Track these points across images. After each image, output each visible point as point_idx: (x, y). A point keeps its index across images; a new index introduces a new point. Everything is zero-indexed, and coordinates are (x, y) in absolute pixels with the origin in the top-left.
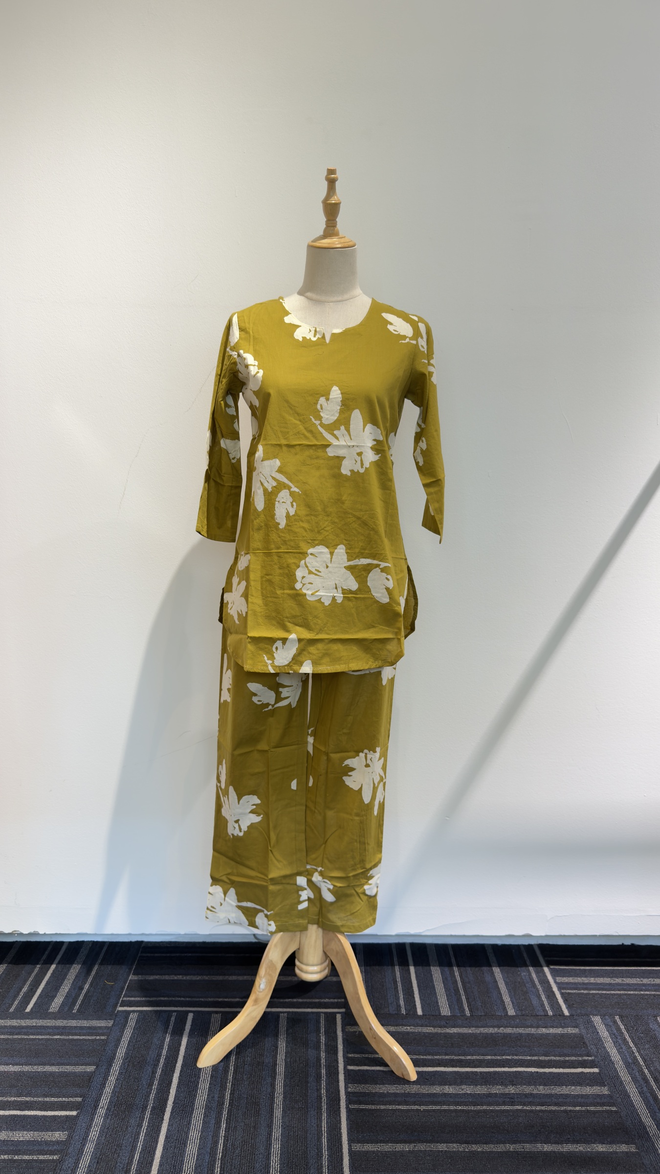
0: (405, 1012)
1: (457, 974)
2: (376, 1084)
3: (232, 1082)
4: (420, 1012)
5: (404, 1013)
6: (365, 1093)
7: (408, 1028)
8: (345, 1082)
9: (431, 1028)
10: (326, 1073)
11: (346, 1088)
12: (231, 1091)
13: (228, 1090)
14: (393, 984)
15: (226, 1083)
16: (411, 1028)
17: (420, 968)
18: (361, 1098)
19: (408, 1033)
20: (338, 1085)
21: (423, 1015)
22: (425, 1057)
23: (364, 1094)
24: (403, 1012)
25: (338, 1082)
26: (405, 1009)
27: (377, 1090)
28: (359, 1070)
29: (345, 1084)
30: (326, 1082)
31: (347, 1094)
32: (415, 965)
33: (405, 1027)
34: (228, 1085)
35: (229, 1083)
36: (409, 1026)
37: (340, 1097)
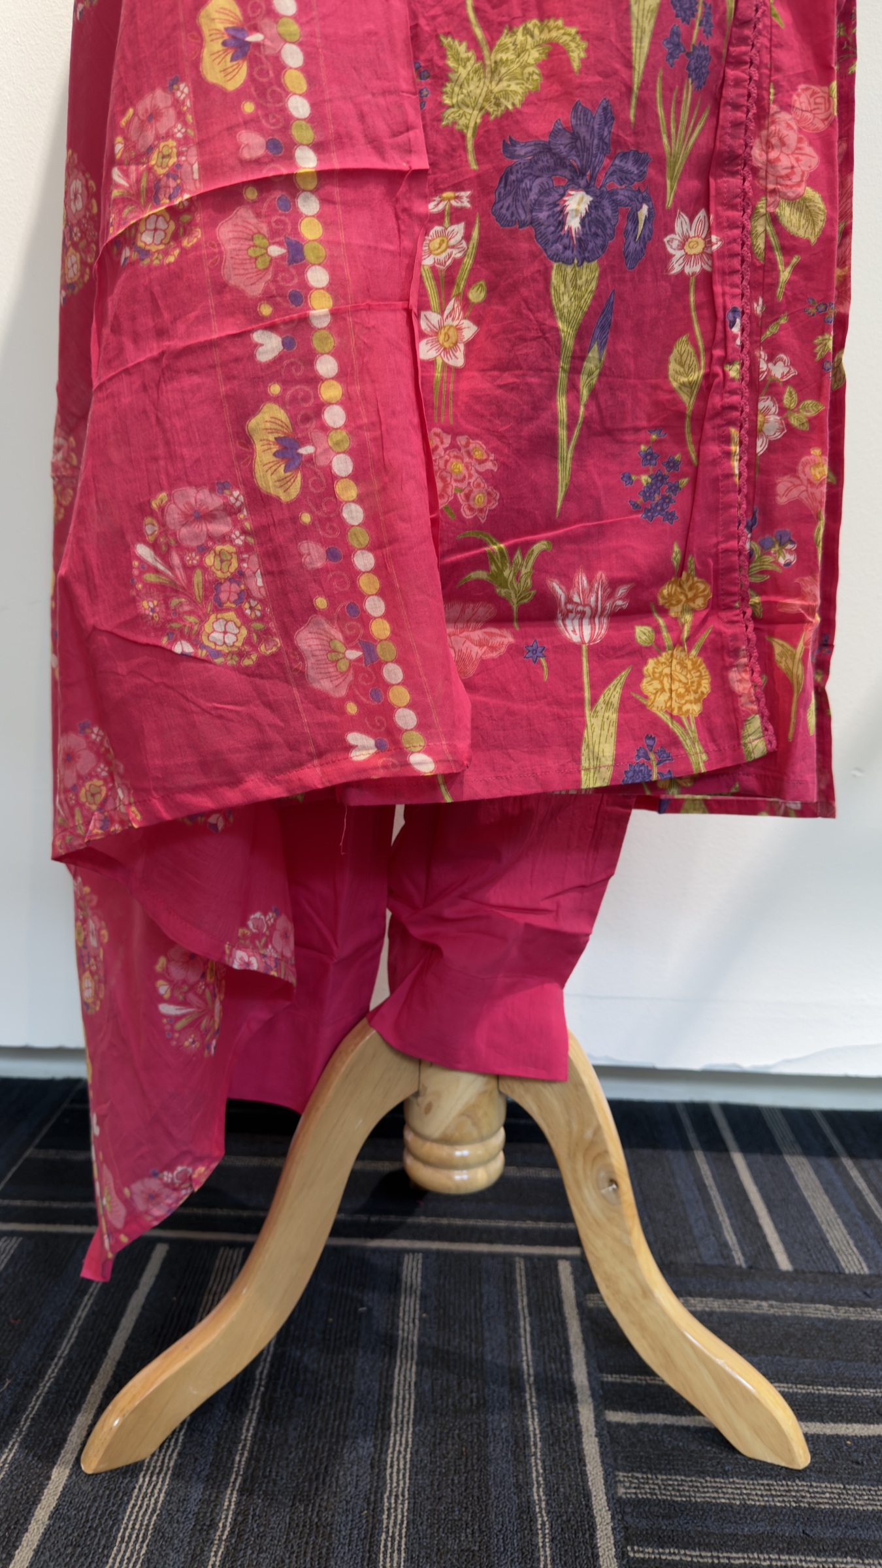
0: (746, 1262)
1: (854, 1173)
2: (702, 1473)
3: (251, 1452)
4: (784, 1263)
5: (744, 1266)
6: (672, 1504)
7: (764, 1304)
8: (602, 1462)
9: (827, 1307)
10: (541, 1432)
11: (610, 1483)
12: (244, 1481)
13: (234, 1476)
14: (697, 1193)
15: (231, 1453)
16: (771, 1306)
17: (759, 1157)
18: (663, 1524)
19: (766, 1319)
20: (583, 1474)
21: (796, 1271)
22: (830, 1391)
23: (672, 1510)
24: (739, 1259)
25: (581, 1460)
26: (744, 1254)
27: (709, 1496)
28: (643, 1426)
29: (605, 1470)
30: (543, 1462)
31: (617, 1505)
32: (744, 1149)
33: (755, 1303)
34: (237, 1458)
35: (242, 1454)
36: (765, 1299)
37: (593, 1517)
